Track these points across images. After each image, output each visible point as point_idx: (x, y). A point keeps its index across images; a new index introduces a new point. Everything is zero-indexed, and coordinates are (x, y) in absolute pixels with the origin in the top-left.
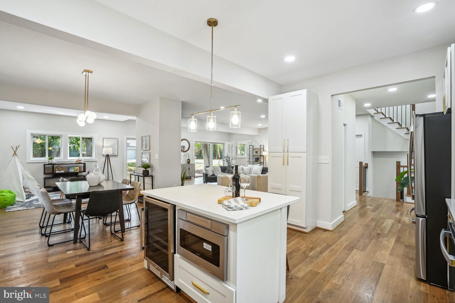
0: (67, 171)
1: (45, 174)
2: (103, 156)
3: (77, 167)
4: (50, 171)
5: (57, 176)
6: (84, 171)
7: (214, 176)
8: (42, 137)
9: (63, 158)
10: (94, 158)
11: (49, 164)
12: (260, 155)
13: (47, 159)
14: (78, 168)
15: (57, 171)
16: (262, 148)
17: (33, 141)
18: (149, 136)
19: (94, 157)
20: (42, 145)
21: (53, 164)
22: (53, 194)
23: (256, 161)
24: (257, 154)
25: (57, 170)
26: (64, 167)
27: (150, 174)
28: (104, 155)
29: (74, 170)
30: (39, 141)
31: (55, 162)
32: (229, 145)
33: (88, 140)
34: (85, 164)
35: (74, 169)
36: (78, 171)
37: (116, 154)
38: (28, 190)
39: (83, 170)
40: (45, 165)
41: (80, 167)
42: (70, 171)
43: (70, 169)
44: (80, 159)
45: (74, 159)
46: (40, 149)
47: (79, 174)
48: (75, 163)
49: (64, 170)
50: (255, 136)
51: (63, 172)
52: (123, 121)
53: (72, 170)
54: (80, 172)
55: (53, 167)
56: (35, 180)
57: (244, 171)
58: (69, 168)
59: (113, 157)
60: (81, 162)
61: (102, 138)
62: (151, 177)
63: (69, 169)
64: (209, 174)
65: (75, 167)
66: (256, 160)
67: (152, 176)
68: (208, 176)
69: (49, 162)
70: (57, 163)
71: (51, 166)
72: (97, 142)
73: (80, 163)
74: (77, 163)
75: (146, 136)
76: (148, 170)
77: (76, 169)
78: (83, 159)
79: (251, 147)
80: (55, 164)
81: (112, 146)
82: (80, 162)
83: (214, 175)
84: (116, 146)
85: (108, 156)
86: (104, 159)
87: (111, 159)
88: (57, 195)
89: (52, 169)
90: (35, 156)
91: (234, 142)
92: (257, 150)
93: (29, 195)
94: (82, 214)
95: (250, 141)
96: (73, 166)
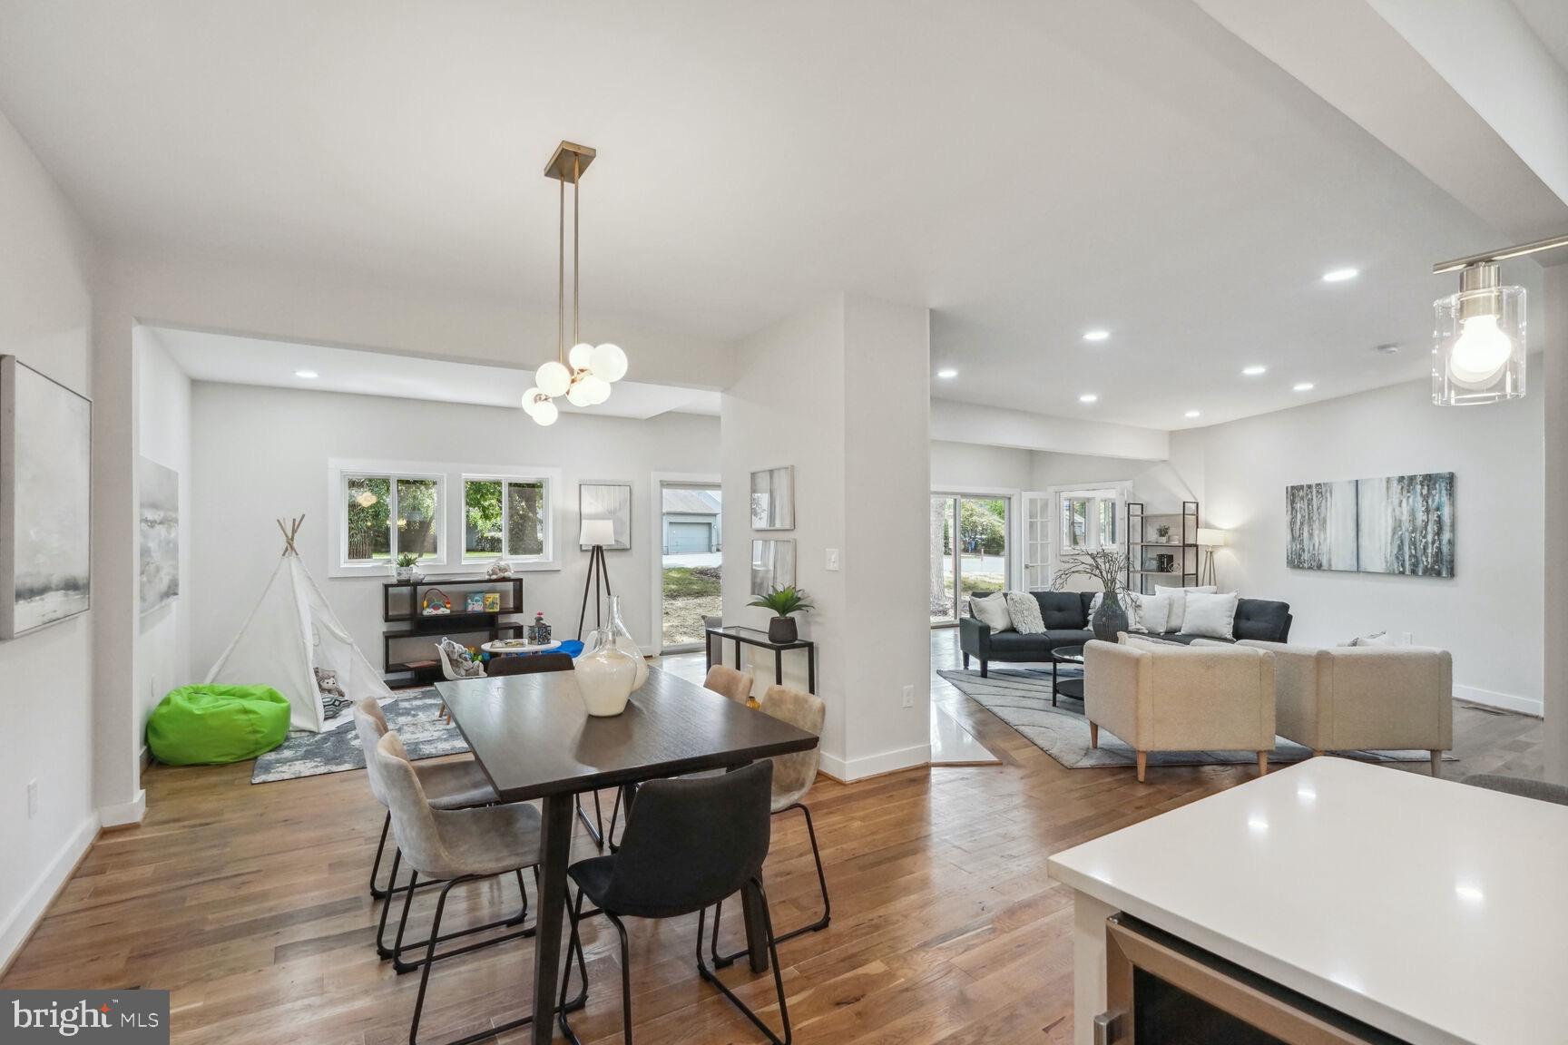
0: (458, 608)
1: (387, 619)
2: (582, 551)
3: (492, 596)
4: (405, 610)
5: (427, 627)
6: (518, 608)
7: (1012, 636)
8: (377, 484)
9: (445, 560)
10: (551, 559)
11: (401, 583)
12: (1185, 546)
13: (395, 565)
14: (497, 596)
15: (428, 610)
16: (1189, 516)
17: (348, 498)
18: (791, 470)
19: (548, 557)
20: (378, 512)
21: (415, 585)
22: (415, 698)
23: (1161, 569)
24: (1164, 540)
25: (428, 606)
26: (450, 593)
27: (801, 636)
28: (583, 548)
29: (485, 605)
30: (366, 499)
31: (421, 577)
32: (1032, 502)
33: (528, 492)
34: (520, 580)
35: (484, 600)
36: (497, 609)
37: (625, 541)
38: (331, 681)
39: (512, 606)
40: (387, 587)
41: (503, 595)
42: (470, 608)
43: (469, 601)
44: (502, 563)
45: (483, 564)
46: (369, 524)
47: (502, 620)
48: (487, 577)
49: (448, 606)
50: (1152, 463)
51: (448, 611)
52: (650, 418)
53: (475, 606)
54: (505, 612)
55: (414, 595)
56: (355, 647)
57: (1141, 613)
58: (465, 597)
59: (615, 553)
60: (507, 574)
61: (578, 485)
62: (807, 648)
63: (466, 600)
64: (992, 625)
65: (488, 595)
66: (1162, 563)
67: (810, 646)
68: (992, 633)
69: (399, 574)
70: (427, 579)
71: (406, 590)
72: (557, 501)
73: (504, 579)
74: (494, 577)
75: (771, 472)
76: (792, 620)
77: (490, 600)
78: (513, 564)
79: (1136, 510)
80: (422, 584)
81: (610, 514)
82: (501, 575)
83: (1013, 630)
84: (625, 515)
85: (598, 551)
86: (584, 562)
87: (610, 560)
88: (429, 701)
89: (409, 600)
90: (355, 552)
91: (1051, 489)
92: (1164, 523)
93: (337, 703)
94: (574, 888)
95: (1129, 484)
96: (480, 590)
